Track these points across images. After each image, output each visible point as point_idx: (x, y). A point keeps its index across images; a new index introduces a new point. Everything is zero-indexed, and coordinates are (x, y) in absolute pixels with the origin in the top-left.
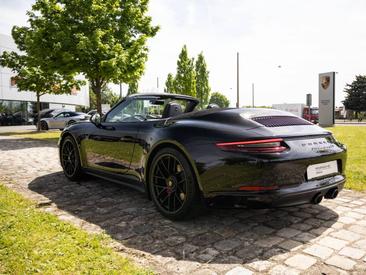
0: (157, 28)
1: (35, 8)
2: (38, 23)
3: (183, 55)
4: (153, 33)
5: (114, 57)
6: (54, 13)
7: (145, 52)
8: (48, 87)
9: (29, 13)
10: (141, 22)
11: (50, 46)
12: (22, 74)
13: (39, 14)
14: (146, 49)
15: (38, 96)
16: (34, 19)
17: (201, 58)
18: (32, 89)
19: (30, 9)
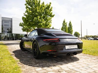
0: (54, 15)
1: (26, 12)
2: (26, 15)
3: (64, 22)
4: (53, 16)
5: (42, 22)
6: (30, 13)
7: (51, 21)
8: (29, 31)
9: (24, 14)
10: (50, 14)
11: (28, 21)
12: (24, 28)
13: (26, 14)
14: (51, 20)
15: (27, 33)
16: (25, 15)
17: (70, 22)
18: (26, 31)
19: (24, 13)
